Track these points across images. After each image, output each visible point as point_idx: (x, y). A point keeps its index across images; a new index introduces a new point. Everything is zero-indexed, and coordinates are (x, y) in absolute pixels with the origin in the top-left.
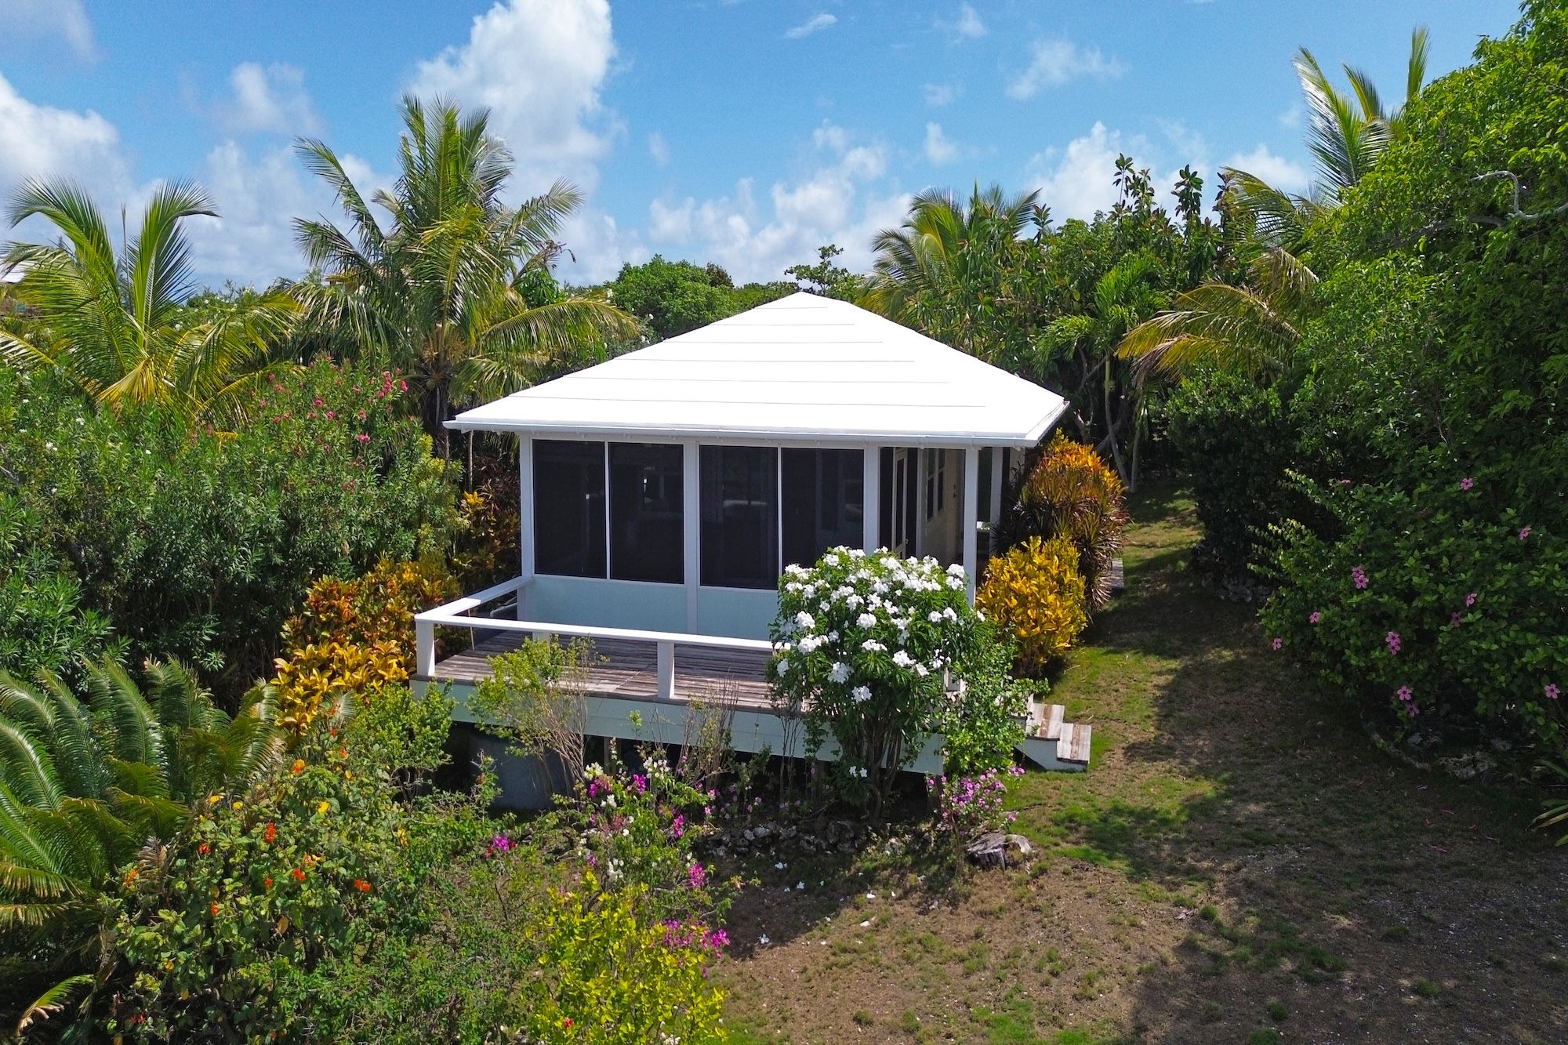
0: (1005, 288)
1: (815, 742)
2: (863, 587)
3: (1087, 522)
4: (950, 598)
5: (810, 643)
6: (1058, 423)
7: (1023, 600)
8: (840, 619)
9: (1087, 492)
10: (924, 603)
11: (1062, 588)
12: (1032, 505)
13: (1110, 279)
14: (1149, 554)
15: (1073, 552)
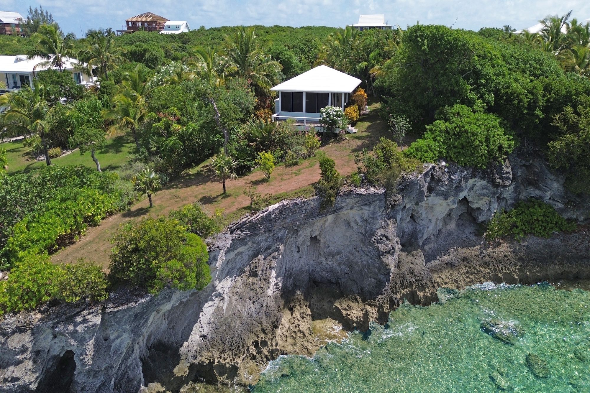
0: (352, 55)
1: (324, 129)
2: (330, 110)
3: (359, 103)
4: (340, 111)
5: (325, 116)
6: (360, 85)
7: (350, 113)
8: (328, 114)
9: (361, 98)
10: (337, 112)
11: (355, 112)
12: (352, 100)
13: (372, 55)
14: (375, 109)
15: (357, 107)
